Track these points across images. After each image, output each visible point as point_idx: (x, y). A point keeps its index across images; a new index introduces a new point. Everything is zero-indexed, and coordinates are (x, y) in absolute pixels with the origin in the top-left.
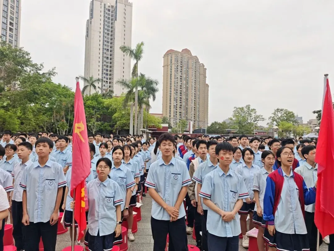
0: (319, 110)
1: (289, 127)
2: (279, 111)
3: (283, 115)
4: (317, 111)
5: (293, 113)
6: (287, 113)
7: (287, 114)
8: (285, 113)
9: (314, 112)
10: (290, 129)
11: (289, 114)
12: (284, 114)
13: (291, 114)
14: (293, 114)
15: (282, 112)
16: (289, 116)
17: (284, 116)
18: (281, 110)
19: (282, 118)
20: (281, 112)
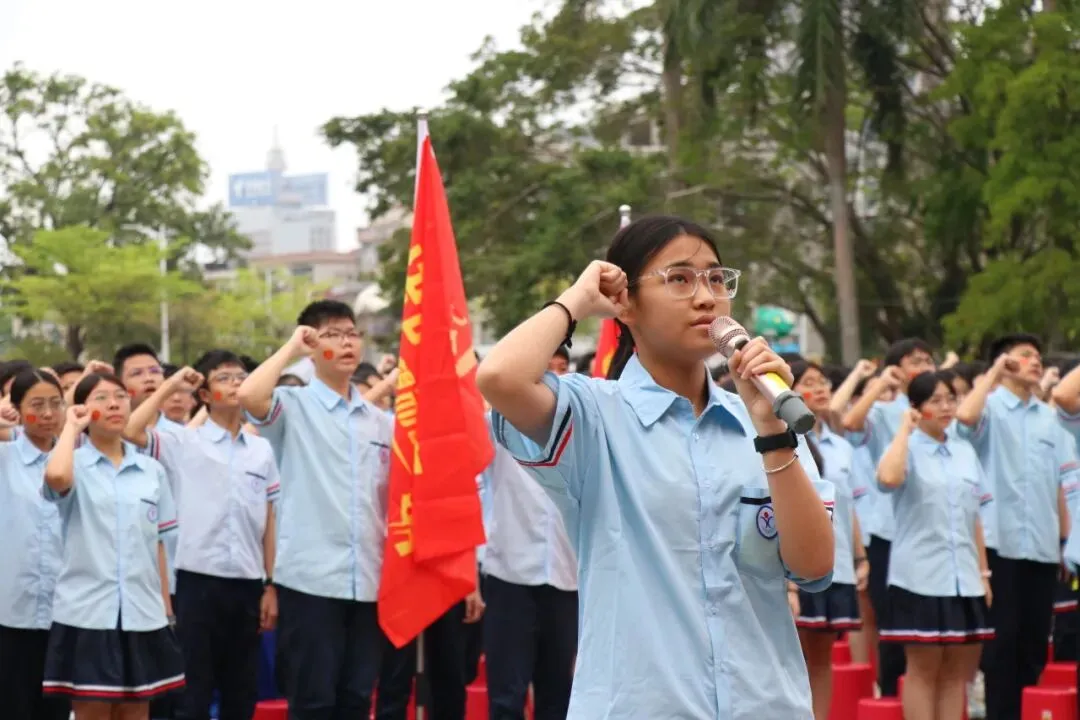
0: (377, 111)
1: (129, 293)
2: (28, 106)
3: (75, 154)
4: (363, 120)
5: (179, 125)
6: (122, 127)
7: (116, 144)
8: (102, 126)
9: (335, 132)
10: (139, 313)
11: (136, 135)
12: (82, 141)
13: (165, 137)
14: (181, 144)
15: (61, 120)
16: (136, 166)
17: (94, 163)
18: (57, 91)
19: (65, 189)
20: (55, 109)
